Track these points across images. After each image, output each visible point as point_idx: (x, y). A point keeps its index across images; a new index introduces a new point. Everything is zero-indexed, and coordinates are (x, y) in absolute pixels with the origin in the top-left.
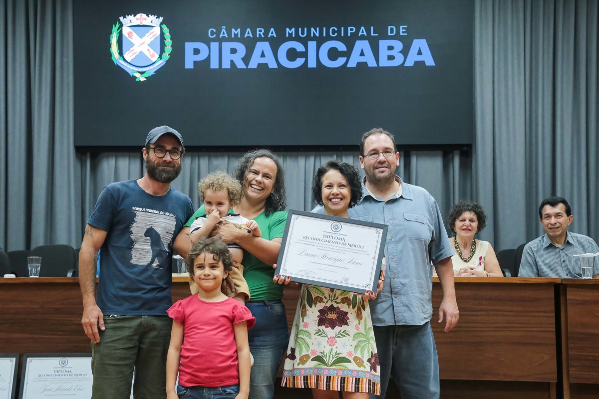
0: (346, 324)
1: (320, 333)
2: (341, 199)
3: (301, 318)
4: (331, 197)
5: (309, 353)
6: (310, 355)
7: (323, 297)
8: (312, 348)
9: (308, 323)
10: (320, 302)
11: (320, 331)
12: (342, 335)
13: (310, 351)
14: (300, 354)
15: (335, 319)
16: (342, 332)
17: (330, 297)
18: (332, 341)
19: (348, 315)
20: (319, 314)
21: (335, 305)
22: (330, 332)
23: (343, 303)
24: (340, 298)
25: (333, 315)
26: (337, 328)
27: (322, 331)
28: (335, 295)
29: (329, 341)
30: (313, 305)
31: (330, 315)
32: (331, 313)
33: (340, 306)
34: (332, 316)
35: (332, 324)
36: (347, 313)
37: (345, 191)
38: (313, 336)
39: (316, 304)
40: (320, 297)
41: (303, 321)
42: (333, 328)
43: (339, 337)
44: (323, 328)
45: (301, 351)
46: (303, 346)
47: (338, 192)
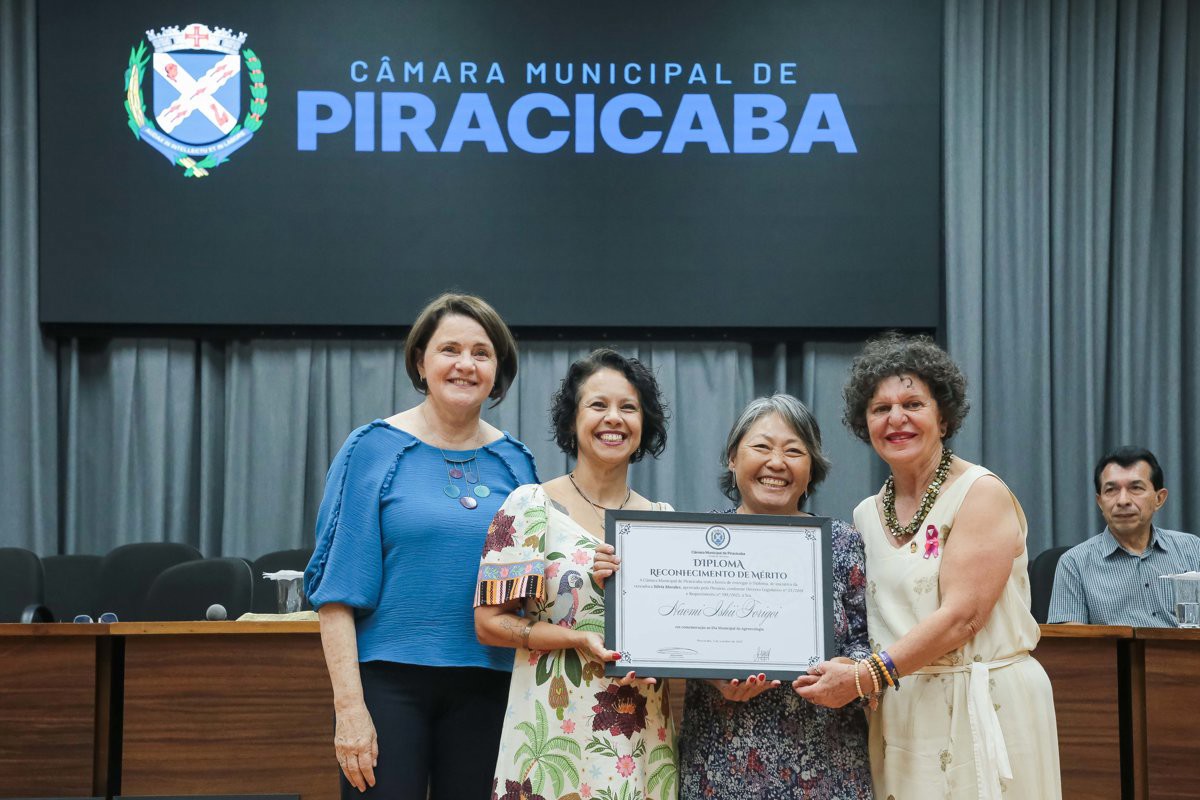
2: (624, 437)
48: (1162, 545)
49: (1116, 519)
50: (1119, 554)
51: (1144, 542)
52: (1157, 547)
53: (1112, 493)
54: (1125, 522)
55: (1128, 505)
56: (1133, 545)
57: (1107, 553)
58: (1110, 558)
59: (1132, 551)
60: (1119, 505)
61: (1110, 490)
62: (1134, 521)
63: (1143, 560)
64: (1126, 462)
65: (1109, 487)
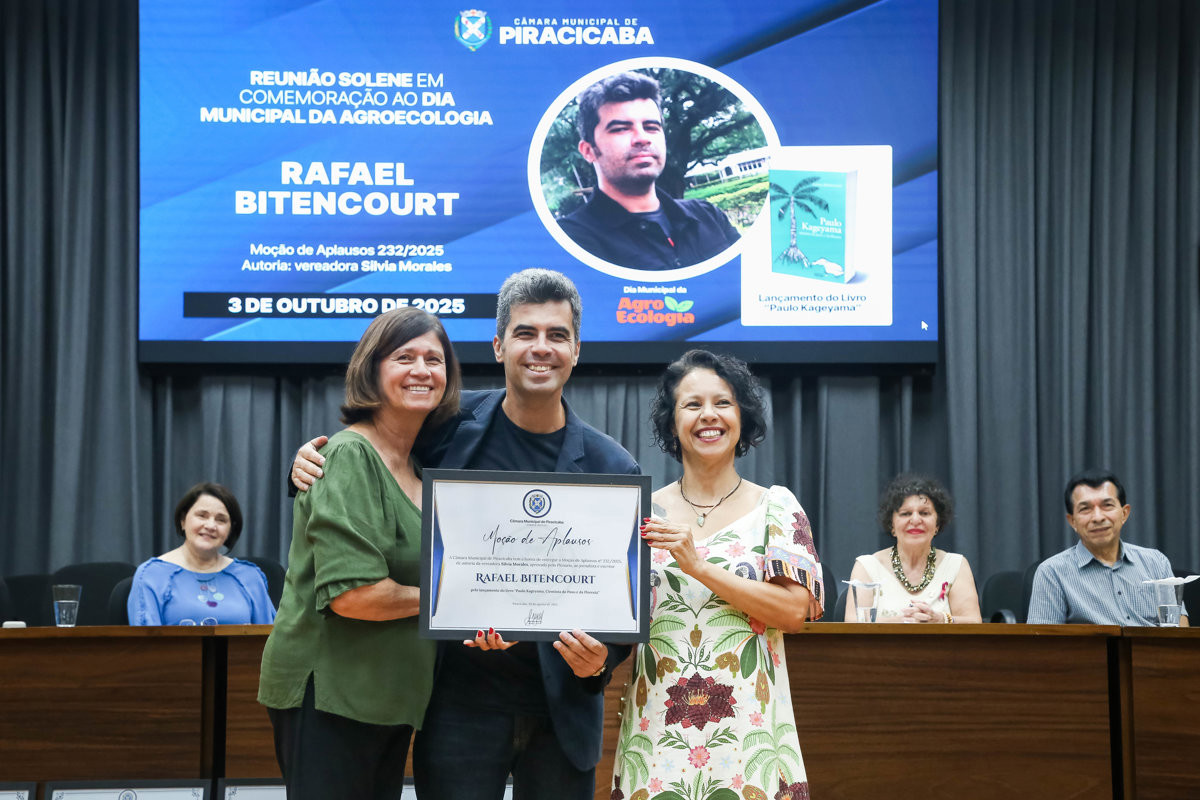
0: (730, 713)
1: (671, 740)
2: (722, 432)
3: (636, 709)
4: (701, 426)
5: (646, 787)
6: (649, 790)
7: (676, 659)
8: (653, 773)
9: (648, 719)
10: (671, 671)
11: (669, 735)
12: (719, 740)
13: (649, 782)
14: (632, 788)
15: (706, 706)
16: (720, 733)
17: (690, 657)
18: (699, 756)
19: (733, 694)
20: (667, 697)
21: (704, 675)
22: (693, 735)
23: (722, 667)
24: (714, 656)
25: (699, 697)
26: (711, 727)
27: (675, 735)
28: (702, 652)
29: (693, 757)
30: (658, 679)
31: (693, 697)
32: (696, 693)
33: (713, 674)
34: (698, 700)
35: (699, 719)
36: (730, 689)
37: (731, 414)
38: (656, 749)
39: (662, 675)
40: (671, 661)
41: (640, 715)
42: (701, 727)
43: (715, 745)
44: (678, 727)
45: (633, 782)
46: (639, 770)
47: (716, 416)
48: (1130, 558)
49: (1092, 534)
50: (1094, 564)
51: (1114, 555)
52: (1126, 560)
53: (1087, 511)
54: (1101, 536)
55: (1103, 520)
56: (1107, 558)
57: (1081, 565)
58: (1085, 568)
59: (1106, 563)
60: (1095, 522)
61: (1085, 508)
62: (1109, 535)
63: (1114, 571)
64: (1095, 484)
65: (1084, 506)
